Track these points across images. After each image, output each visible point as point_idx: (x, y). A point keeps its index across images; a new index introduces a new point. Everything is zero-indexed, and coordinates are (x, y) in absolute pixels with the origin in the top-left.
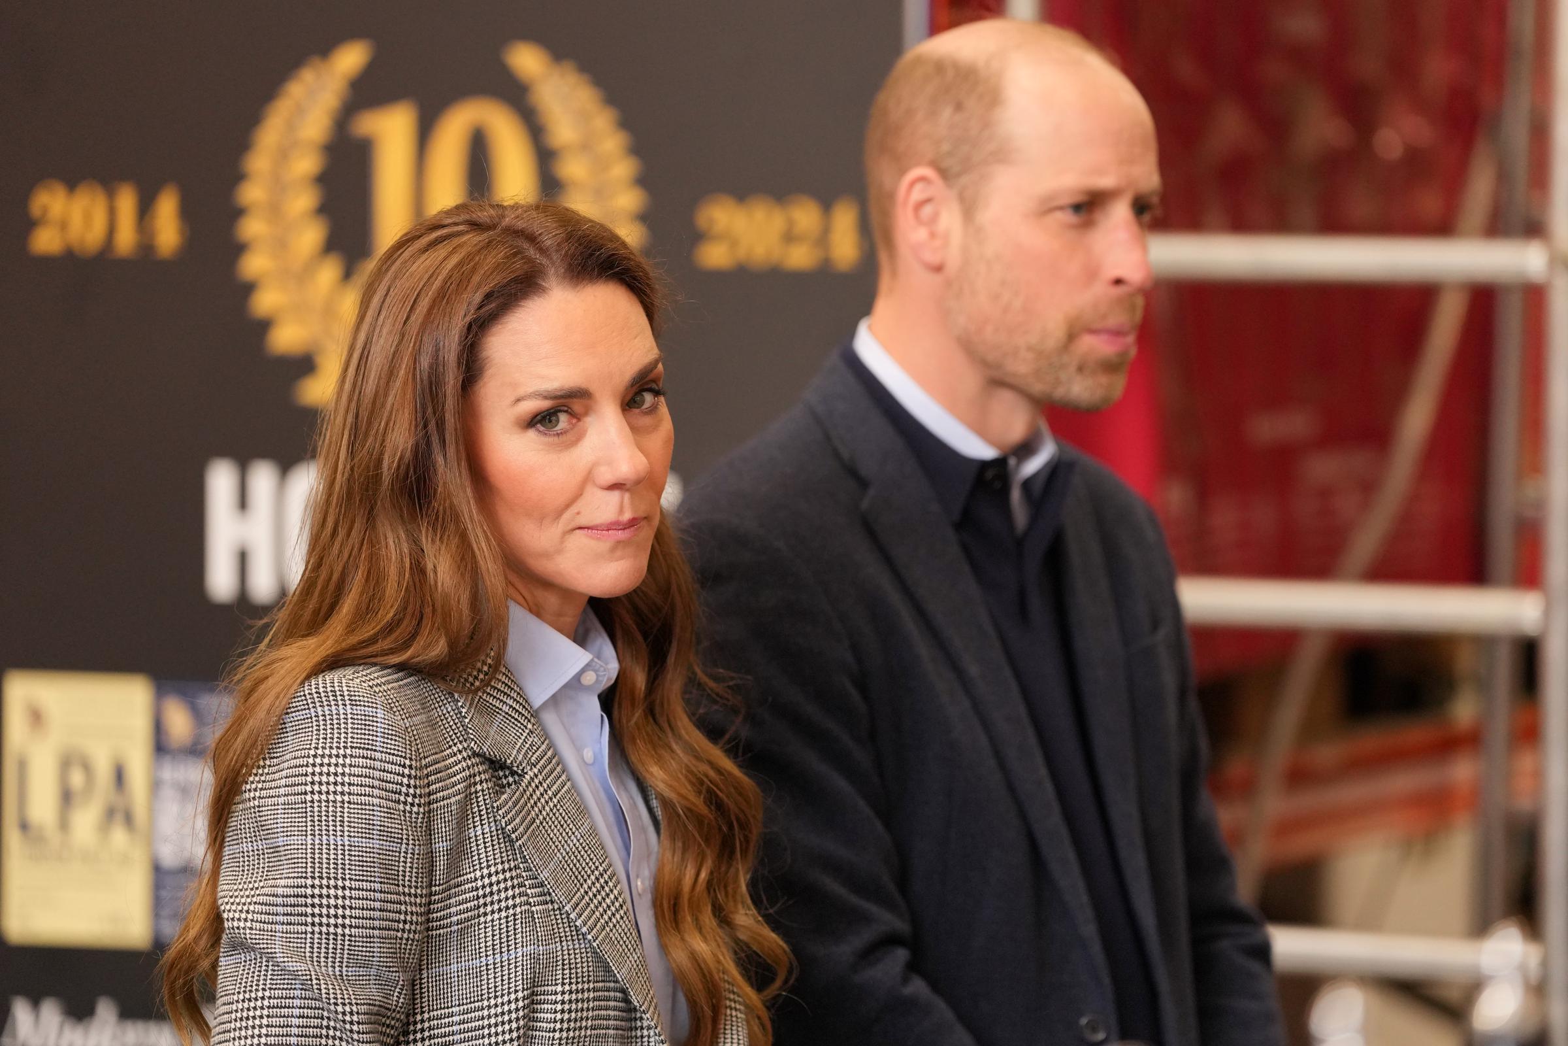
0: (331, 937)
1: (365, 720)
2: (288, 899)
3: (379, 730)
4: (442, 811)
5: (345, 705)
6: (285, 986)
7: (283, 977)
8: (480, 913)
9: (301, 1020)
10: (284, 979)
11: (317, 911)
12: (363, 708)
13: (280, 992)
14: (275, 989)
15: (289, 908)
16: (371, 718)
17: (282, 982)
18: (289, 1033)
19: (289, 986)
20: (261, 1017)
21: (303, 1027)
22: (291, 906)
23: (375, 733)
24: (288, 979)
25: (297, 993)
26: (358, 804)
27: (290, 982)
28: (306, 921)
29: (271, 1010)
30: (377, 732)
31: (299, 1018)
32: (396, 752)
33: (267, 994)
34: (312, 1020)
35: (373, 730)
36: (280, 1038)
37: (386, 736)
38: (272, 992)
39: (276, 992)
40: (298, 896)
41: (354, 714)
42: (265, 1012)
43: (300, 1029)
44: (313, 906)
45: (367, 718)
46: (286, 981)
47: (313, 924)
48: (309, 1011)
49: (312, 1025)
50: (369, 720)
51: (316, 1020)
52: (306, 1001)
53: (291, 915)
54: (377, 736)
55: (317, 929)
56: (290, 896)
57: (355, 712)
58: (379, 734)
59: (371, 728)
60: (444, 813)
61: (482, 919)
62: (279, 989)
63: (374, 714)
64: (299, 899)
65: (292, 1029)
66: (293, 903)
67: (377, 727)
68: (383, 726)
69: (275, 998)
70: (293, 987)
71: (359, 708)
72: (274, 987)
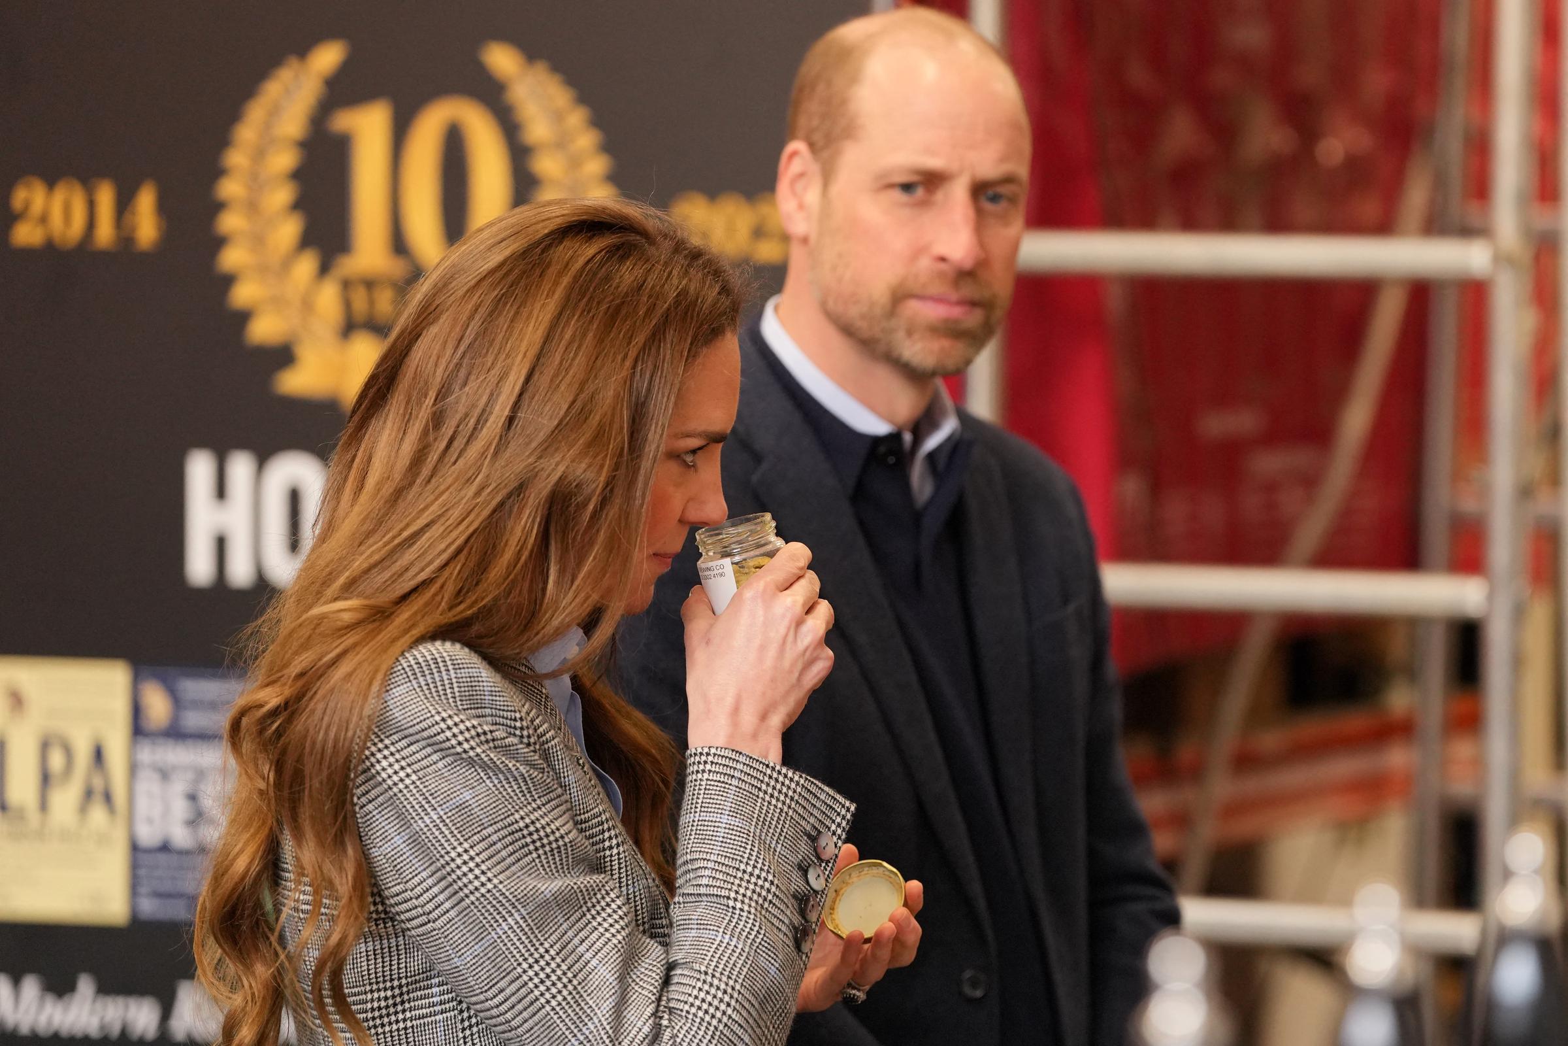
0: (555, 851)
1: (471, 682)
2: (506, 840)
3: (486, 689)
4: (555, 750)
5: (448, 670)
6: (554, 929)
7: (546, 923)
8: (606, 847)
9: (584, 944)
10: (549, 924)
11: (535, 837)
12: (466, 670)
13: (554, 936)
14: (549, 937)
15: (510, 848)
16: (476, 679)
17: (548, 927)
18: (586, 961)
19: (556, 926)
20: (559, 966)
21: (590, 947)
22: (511, 844)
23: (482, 693)
24: (551, 921)
25: (565, 926)
26: (502, 747)
27: (554, 922)
28: (529, 850)
29: (561, 955)
30: (484, 691)
31: (581, 944)
32: (506, 708)
33: (547, 945)
34: (591, 937)
35: (480, 690)
36: (584, 970)
37: (494, 693)
38: (549, 940)
39: (552, 938)
40: (513, 833)
41: (459, 678)
42: (558, 960)
43: (590, 951)
44: (531, 834)
45: (472, 679)
46: (551, 925)
47: (536, 849)
48: (583, 932)
49: (595, 940)
50: (475, 681)
51: (594, 935)
52: (575, 927)
53: (515, 852)
54: (484, 695)
55: (541, 852)
56: (506, 836)
57: (459, 675)
58: (486, 693)
59: (477, 688)
60: (557, 751)
61: (608, 853)
62: (551, 934)
63: (479, 674)
64: (516, 835)
65: (585, 956)
66: (511, 841)
67: (483, 686)
68: (489, 684)
69: (555, 943)
70: (559, 924)
71: (462, 671)
72: (546, 936)
